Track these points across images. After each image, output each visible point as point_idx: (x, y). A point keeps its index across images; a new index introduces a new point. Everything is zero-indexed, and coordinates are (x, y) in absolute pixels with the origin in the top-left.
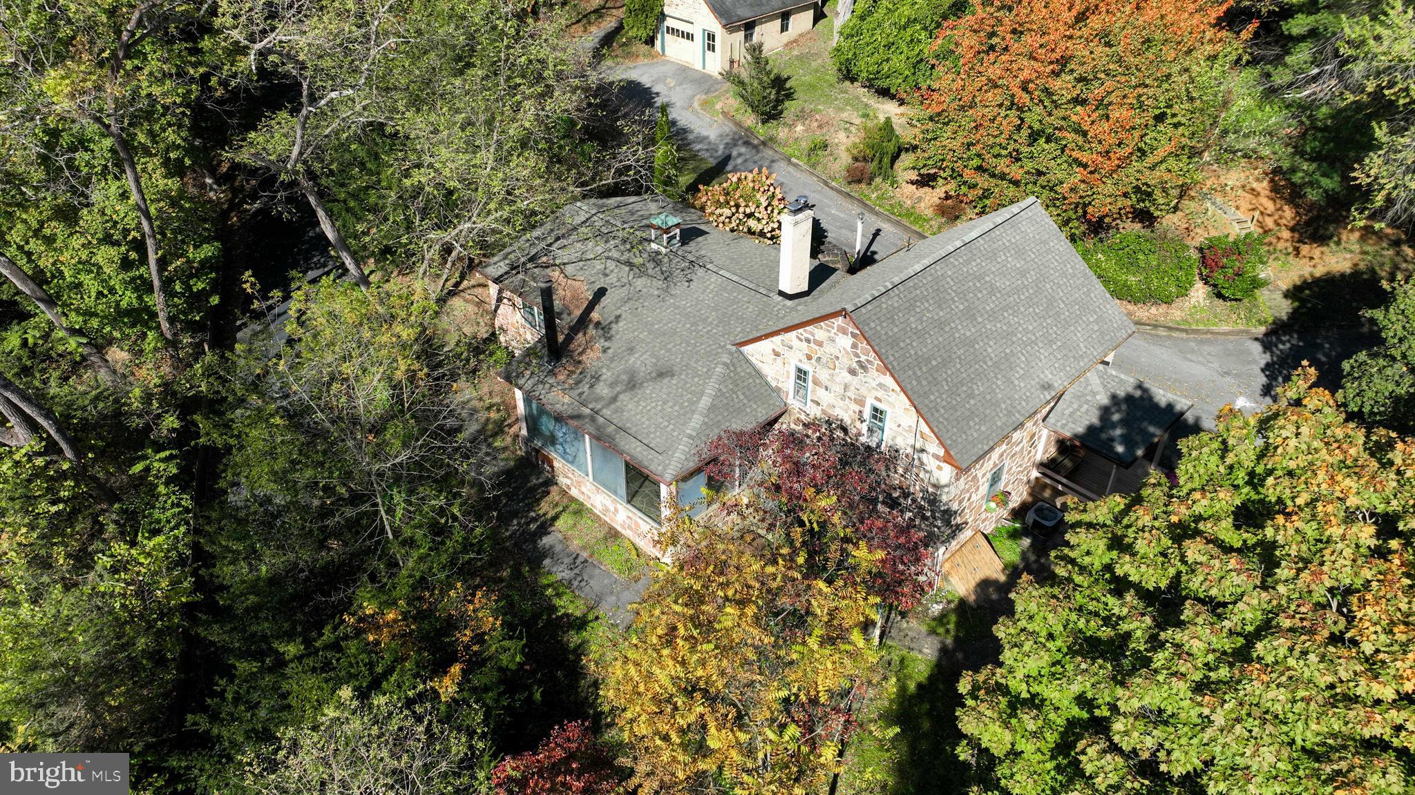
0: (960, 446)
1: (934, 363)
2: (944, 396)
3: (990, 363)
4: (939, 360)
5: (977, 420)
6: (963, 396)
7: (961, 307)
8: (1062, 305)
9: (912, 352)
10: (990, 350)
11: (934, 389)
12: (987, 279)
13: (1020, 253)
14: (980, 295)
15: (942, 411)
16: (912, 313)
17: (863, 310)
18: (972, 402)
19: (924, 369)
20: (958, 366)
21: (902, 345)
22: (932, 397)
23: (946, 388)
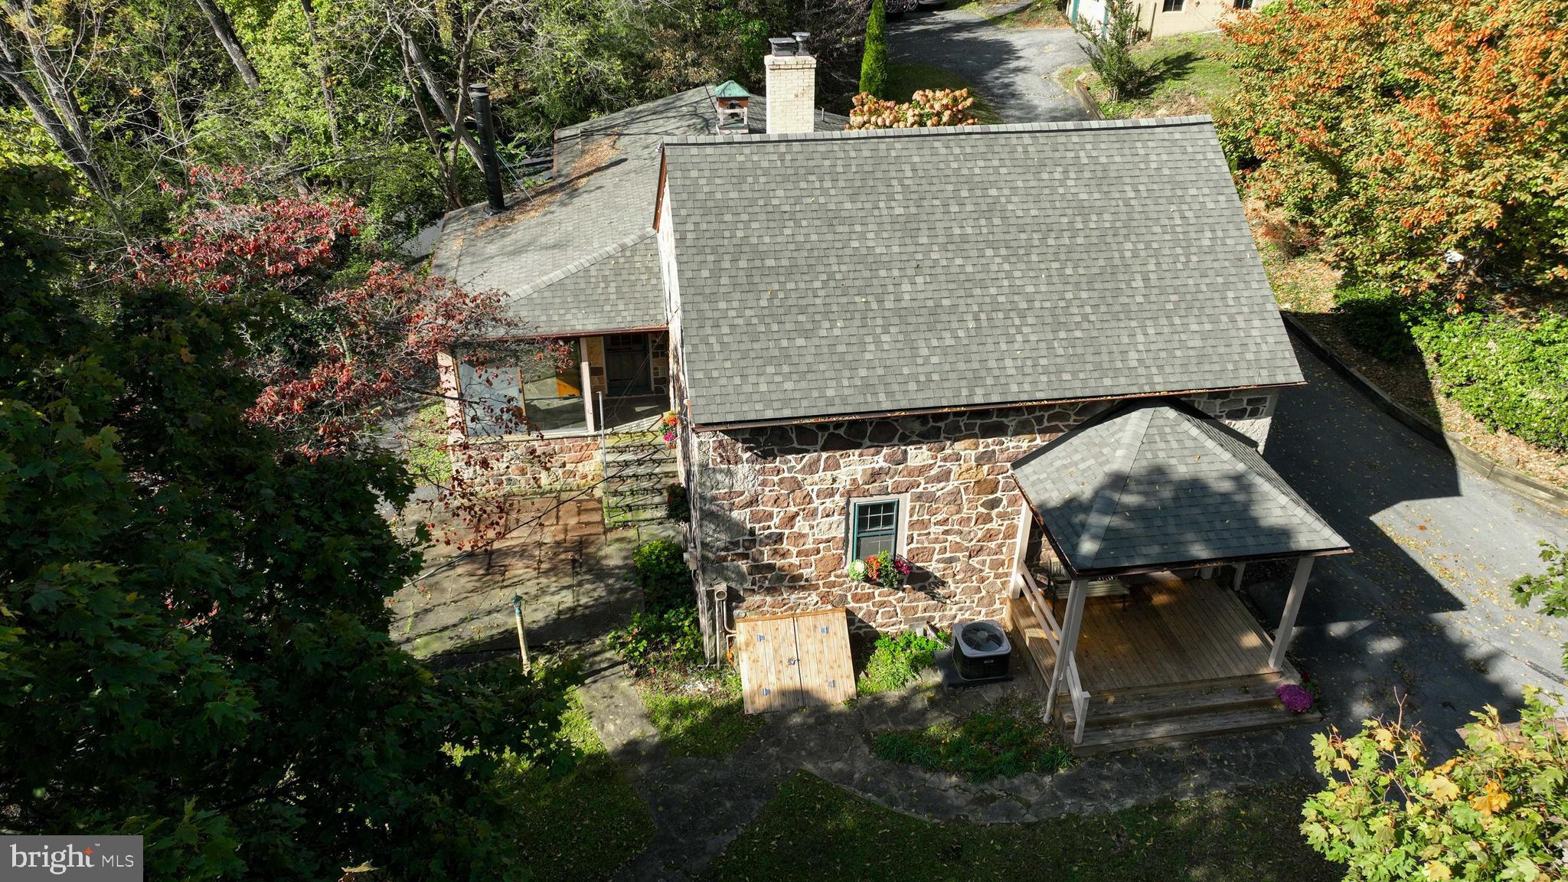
0: (715, 390)
1: (770, 263)
2: (748, 313)
3: (888, 305)
4: (785, 262)
5: (786, 369)
6: (788, 326)
7: (899, 211)
8: (1138, 283)
9: (740, 234)
10: (906, 287)
11: (737, 296)
12: (993, 192)
13: (1103, 179)
14: (954, 208)
15: (725, 330)
16: (790, 186)
17: (694, 150)
18: (801, 342)
19: (743, 264)
20: (817, 284)
21: (728, 217)
22: (722, 305)
23: (764, 303)
